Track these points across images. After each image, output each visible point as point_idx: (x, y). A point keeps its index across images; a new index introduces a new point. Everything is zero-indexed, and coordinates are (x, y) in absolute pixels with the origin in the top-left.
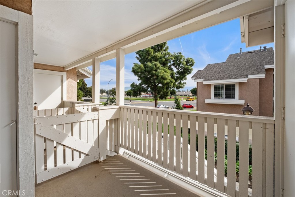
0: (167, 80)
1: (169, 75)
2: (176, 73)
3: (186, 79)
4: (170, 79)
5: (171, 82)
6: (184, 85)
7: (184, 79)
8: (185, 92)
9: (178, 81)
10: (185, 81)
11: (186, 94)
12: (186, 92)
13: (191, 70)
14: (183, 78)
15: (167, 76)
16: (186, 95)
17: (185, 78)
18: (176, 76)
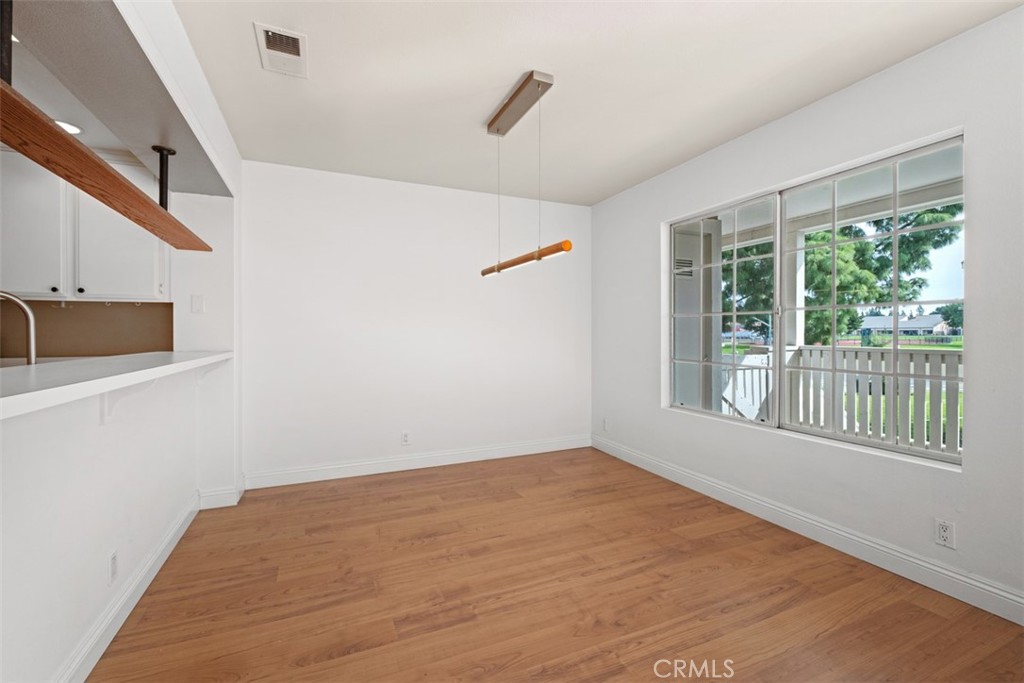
0: (842, 277)
1: (850, 255)
2: (877, 246)
3: (926, 265)
4: (852, 273)
5: (859, 280)
6: (916, 288)
7: (916, 268)
8: (906, 319)
9: (884, 275)
10: (918, 274)
11: (912, 326)
12: (911, 317)
13: (952, 230)
14: (912, 260)
15: (842, 260)
16: (914, 333)
17: (921, 260)
18: (877, 255)
